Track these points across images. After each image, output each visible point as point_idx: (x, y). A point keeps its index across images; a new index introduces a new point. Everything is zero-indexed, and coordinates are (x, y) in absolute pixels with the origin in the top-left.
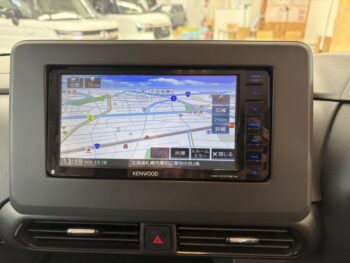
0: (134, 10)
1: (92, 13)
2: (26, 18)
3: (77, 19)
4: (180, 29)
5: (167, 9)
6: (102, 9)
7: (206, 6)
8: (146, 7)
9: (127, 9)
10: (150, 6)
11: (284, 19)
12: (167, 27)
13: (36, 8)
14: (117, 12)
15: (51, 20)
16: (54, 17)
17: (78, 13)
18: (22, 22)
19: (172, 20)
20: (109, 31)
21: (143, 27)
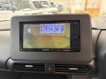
0: (47, 7)
1: (35, 8)
2: (16, 10)
3: (31, 10)
4: (61, 12)
5: (57, 6)
6: (38, 7)
7: (69, 5)
8: (51, 6)
9: (45, 7)
10: (52, 6)
11: (92, 8)
12: (57, 11)
13: (19, 7)
14: (42, 8)
15: (23, 11)
16: (24, 10)
17: (31, 9)
18: (15, 12)
19: (58, 9)
20: (40, 13)
21: (50, 12)
